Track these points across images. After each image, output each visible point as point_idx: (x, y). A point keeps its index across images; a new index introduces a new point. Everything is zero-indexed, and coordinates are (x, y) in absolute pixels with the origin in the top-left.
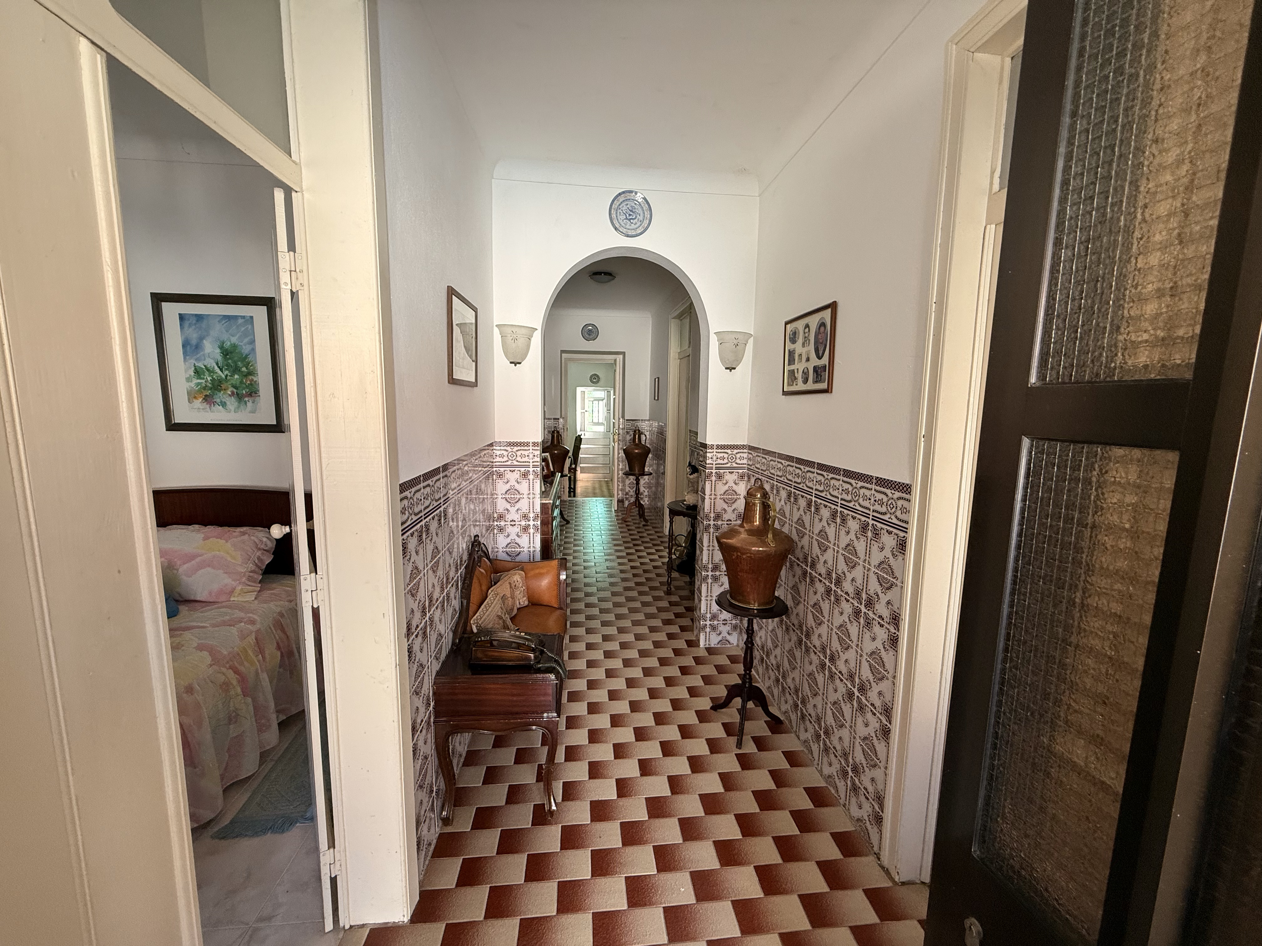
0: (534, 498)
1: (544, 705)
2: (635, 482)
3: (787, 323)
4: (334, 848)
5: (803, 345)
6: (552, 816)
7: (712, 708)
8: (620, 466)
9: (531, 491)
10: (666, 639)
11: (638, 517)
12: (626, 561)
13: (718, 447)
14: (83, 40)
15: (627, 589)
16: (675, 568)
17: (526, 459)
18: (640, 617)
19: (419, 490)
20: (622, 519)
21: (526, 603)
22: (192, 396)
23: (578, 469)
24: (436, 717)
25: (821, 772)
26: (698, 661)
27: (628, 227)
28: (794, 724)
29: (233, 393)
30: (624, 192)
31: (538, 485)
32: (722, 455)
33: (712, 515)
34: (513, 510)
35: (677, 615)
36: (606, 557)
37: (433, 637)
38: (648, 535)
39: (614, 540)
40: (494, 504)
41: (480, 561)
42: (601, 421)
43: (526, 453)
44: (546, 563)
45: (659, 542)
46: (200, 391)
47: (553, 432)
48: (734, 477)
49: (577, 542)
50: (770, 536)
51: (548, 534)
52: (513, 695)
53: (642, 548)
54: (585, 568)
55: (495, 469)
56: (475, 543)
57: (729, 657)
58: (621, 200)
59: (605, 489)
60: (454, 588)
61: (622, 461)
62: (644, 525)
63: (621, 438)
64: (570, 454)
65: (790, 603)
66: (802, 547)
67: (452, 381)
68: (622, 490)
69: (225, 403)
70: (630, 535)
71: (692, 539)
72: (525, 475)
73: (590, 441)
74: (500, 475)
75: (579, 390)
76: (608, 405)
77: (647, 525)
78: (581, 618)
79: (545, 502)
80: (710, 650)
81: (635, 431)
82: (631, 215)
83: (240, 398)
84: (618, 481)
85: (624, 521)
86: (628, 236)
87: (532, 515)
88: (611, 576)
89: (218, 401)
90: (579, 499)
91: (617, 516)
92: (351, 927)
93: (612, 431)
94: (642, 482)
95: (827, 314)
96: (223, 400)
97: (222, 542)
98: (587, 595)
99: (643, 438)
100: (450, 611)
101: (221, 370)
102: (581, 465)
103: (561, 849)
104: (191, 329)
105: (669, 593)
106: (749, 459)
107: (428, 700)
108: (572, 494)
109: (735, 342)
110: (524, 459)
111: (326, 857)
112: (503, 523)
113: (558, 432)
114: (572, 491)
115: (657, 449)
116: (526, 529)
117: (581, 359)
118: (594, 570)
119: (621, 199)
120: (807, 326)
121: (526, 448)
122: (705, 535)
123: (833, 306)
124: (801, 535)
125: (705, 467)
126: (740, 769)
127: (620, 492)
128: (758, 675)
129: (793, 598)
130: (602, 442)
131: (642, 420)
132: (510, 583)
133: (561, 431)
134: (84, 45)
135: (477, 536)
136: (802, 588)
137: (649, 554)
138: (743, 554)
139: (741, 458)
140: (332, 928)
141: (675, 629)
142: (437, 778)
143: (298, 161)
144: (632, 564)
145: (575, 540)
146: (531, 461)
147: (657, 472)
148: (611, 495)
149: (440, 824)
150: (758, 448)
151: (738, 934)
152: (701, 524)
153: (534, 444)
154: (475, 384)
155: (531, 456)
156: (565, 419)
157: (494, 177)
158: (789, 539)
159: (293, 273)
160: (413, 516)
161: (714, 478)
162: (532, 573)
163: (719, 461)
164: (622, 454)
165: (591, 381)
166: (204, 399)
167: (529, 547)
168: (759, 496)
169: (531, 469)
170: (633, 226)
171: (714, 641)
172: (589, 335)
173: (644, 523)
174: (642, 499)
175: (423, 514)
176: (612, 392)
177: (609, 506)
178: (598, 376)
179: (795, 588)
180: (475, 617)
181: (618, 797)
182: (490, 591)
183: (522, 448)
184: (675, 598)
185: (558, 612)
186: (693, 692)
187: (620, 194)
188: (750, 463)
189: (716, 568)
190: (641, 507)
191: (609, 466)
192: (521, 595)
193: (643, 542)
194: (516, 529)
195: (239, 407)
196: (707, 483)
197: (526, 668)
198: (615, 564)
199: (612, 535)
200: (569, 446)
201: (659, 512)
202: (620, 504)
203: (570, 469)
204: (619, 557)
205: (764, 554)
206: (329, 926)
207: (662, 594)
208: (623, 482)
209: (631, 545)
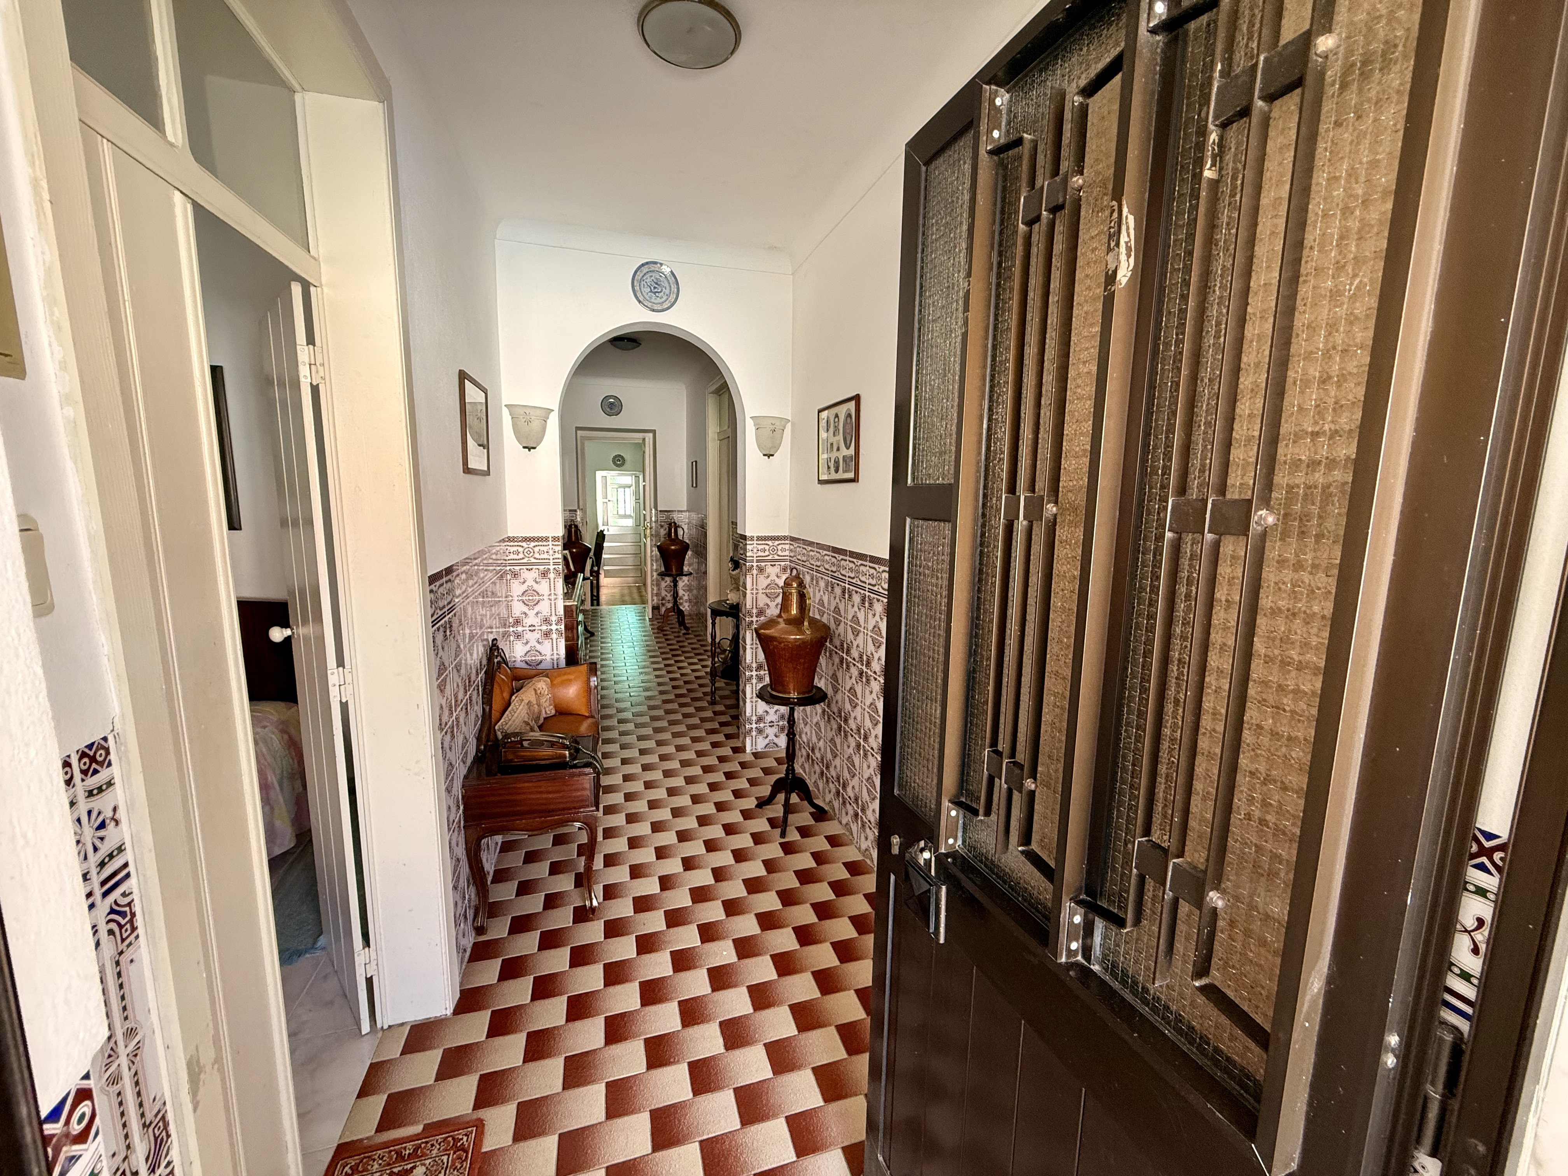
0: (555, 599)
1: (582, 801)
2: (672, 584)
3: (820, 411)
4: (369, 947)
5: (834, 435)
6: (593, 914)
7: (756, 806)
8: (653, 565)
9: (553, 592)
10: (710, 747)
11: (677, 625)
12: (664, 673)
13: (759, 538)
14: (177, 193)
15: (665, 702)
16: (719, 674)
17: (545, 556)
18: (682, 728)
19: (442, 585)
20: (658, 628)
21: (553, 712)
23: (602, 572)
24: (465, 821)
25: (859, 849)
26: (743, 765)
27: (653, 300)
28: (837, 812)
30: (647, 263)
31: (560, 583)
32: (762, 547)
33: (755, 611)
34: (532, 613)
35: (722, 724)
36: (641, 670)
37: (460, 740)
38: (690, 644)
39: (649, 651)
40: (509, 608)
41: (499, 667)
42: (628, 513)
43: (545, 549)
44: (572, 669)
45: (702, 651)
47: (570, 526)
48: (776, 569)
49: (604, 656)
50: (806, 623)
51: (573, 640)
52: (550, 792)
53: (683, 658)
54: (615, 683)
55: (508, 568)
56: (493, 649)
57: (776, 759)
58: (645, 271)
59: (636, 596)
60: (476, 691)
61: (657, 561)
62: (684, 634)
63: (653, 533)
64: (592, 554)
65: (830, 692)
66: (839, 635)
67: (467, 470)
68: (657, 595)
70: (668, 645)
71: (736, 641)
72: (544, 574)
73: (616, 538)
74: (515, 575)
75: (599, 474)
76: (637, 493)
77: (688, 634)
78: (614, 734)
79: (568, 604)
80: (756, 755)
81: (670, 524)
82: (656, 287)
84: (652, 584)
85: (660, 629)
86: (653, 310)
87: (554, 618)
88: (646, 689)
90: (604, 607)
91: (652, 625)
92: (390, 1027)
93: (642, 525)
94: (681, 584)
95: (852, 405)
98: (620, 711)
99: (680, 532)
100: (472, 717)
102: (606, 568)
103: (605, 938)
105: (713, 703)
106: (791, 551)
107: (458, 802)
108: (595, 602)
109: (772, 427)
110: (542, 556)
111: (361, 956)
112: (520, 629)
113: (576, 526)
114: (596, 599)
115: (696, 546)
116: (547, 634)
117: (600, 438)
118: (626, 684)
119: (645, 269)
120: (837, 416)
121: (545, 543)
122: (748, 632)
123: (857, 398)
124: (838, 623)
125: (745, 560)
126: (783, 855)
127: (655, 598)
128: (805, 772)
129: (834, 686)
130: (630, 538)
131: (678, 511)
132: (535, 690)
133: (580, 525)
134: (178, 197)
135: (495, 639)
136: (840, 675)
137: (690, 664)
138: (780, 643)
139: (783, 550)
140: (368, 1030)
141: (720, 738)
142: (468, 887)
143: (316, 256)
144: (672, 676)
145: (602, 653)
146: (551, 558)
147: (698, 571)
148: (643, 602)
149: (474, 935)
150: (799, 539)
151: (775, 977)
152: (743, 622)
153: (555, 539)
154: (487, 473)
155: (551, 552)
156: (584, 511)
157: (497, 236)
158: (826, 628)
159: (313, 366)
160: (438, 611)
161: (755, 572)
162: (559, 680)
163: (760, 554)
164: (656, 552)
165: (614, 463)
167: (553, 655)
168: (795, 585)
169: (552, 567)
170: (659, 300)
171: (761, 745)
172: (611, 409)
173: (684, 631)
174: (681, 604)
175: (446, 609)
176: (641, 477)
177: (642, 614)
178: (622, 457)
179: (834, 677)
180: (499, 723)
181: (661, 890)
182: (513, 697)
183: (540, 543)
184: (720, 708)
185: (590, 721)
186: (737, 794)
187: (643, 265)
188: (792, 554)
189: (760, 667)
190: (680, 613)
191: (640, 568)
192: (547, 704)
193: (683, 652)
194: (537, 635)
196: (748, 577)
197: (562, 765)
198: (652, 677)
199: (647, 646)
200: (589, 541)
201: (701, 617)
202: (656, 612)
203: (592, 571)
204: (655, 670)
205: (800, 642)
206: (366, 1027)
207: (705, 704)
208: (658, 585)
209: (669, 656)
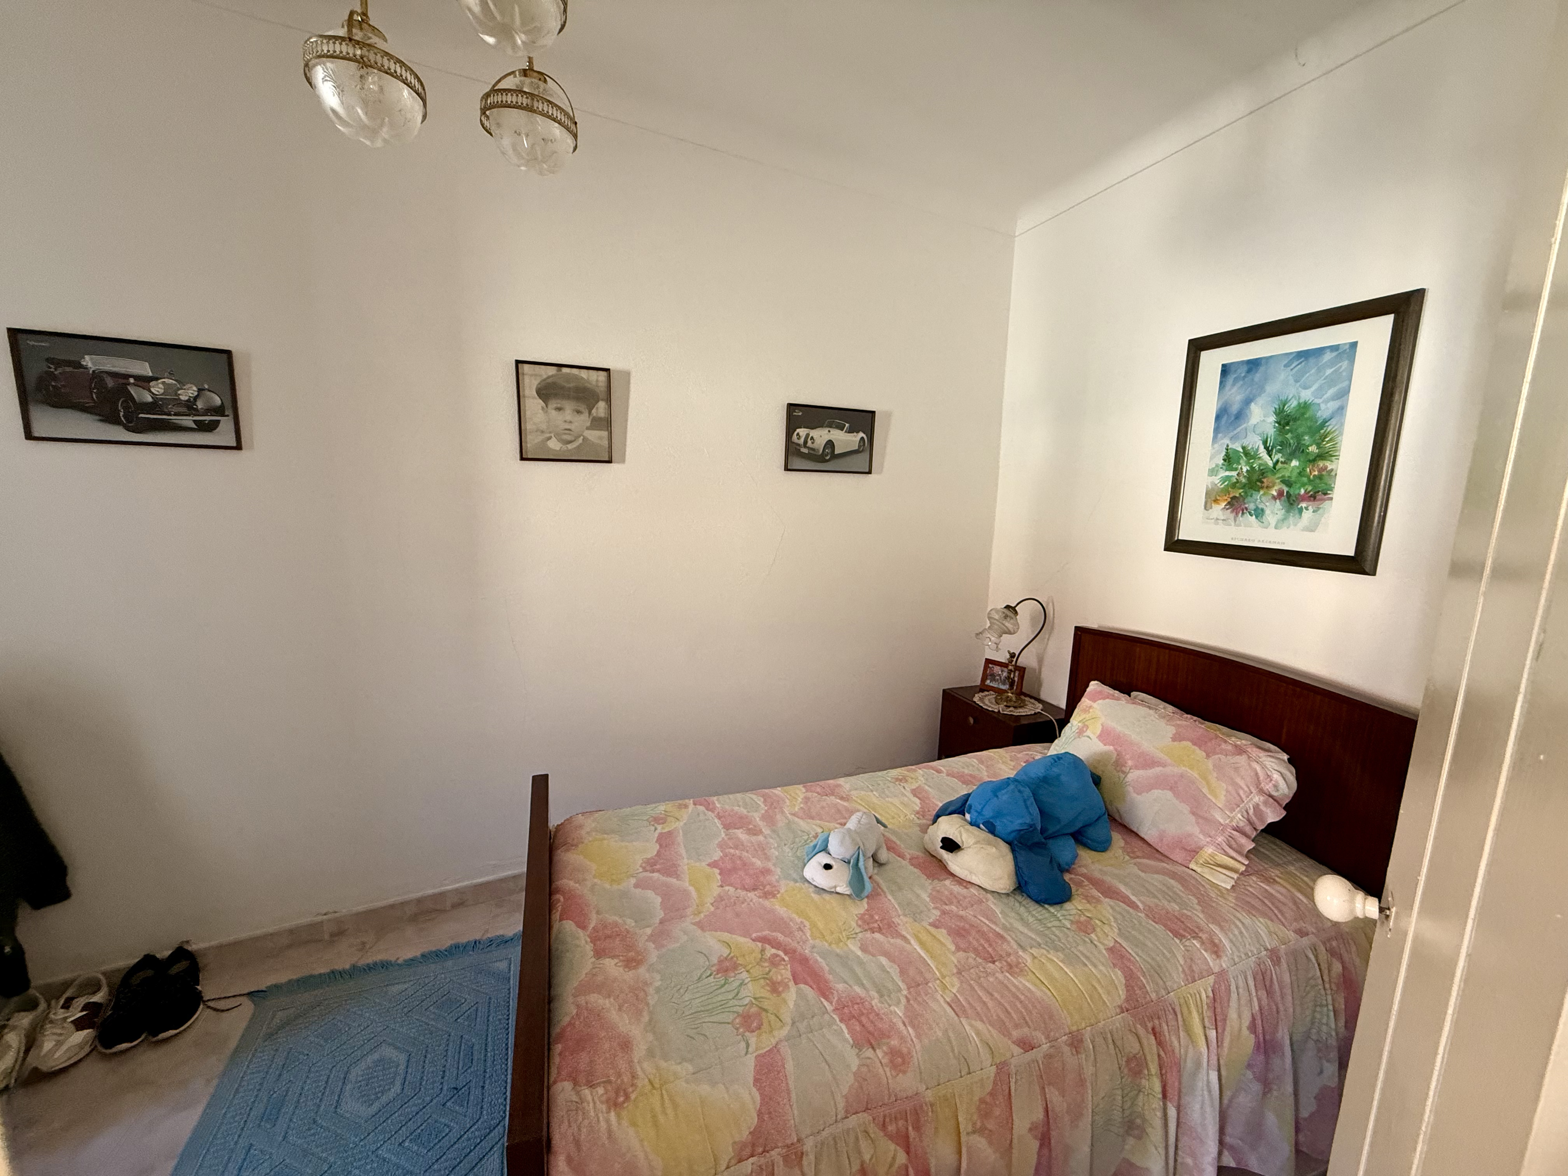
22: (1212, 498)
29: (1280, 494)
46: (1225, 491)
69: (1262, 510)
83: (1291, 502)
89: (1251, 506)
96: (1260, 506)
97: (1200, 753)
101: (1270, 453)
104: (1235, 389)
166: (1229, 503)
195: (1284, 520)
